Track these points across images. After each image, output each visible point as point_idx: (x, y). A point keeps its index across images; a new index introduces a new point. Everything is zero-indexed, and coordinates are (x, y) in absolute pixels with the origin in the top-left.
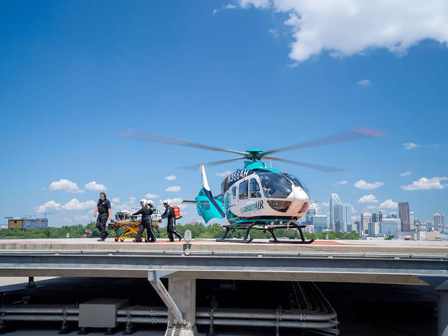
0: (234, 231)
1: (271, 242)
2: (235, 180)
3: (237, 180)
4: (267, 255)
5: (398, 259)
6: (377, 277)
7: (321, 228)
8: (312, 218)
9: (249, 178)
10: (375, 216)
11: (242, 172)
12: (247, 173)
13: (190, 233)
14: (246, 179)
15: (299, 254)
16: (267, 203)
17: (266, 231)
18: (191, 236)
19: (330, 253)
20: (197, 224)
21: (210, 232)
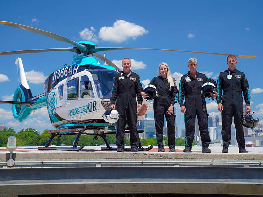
0: (60, 137)
1: (103, 149)
2: (62, 77)
3: (64, 77)
4: (106, 165)
5: (248, 167)
6: (226, 187)
7: (153, 133)
8: (143, 122)
9: (79, 75)
10: (212, 120)
11: (71, 68)
12: (76, 69)
13: (15, 140)
14: (76, 76)
15: (143, 163)
16: (101, 104)
17: (98, 136)
18: (15, 143)
19: (176, 161)
20: (5, 129)
21: (22, 138)
